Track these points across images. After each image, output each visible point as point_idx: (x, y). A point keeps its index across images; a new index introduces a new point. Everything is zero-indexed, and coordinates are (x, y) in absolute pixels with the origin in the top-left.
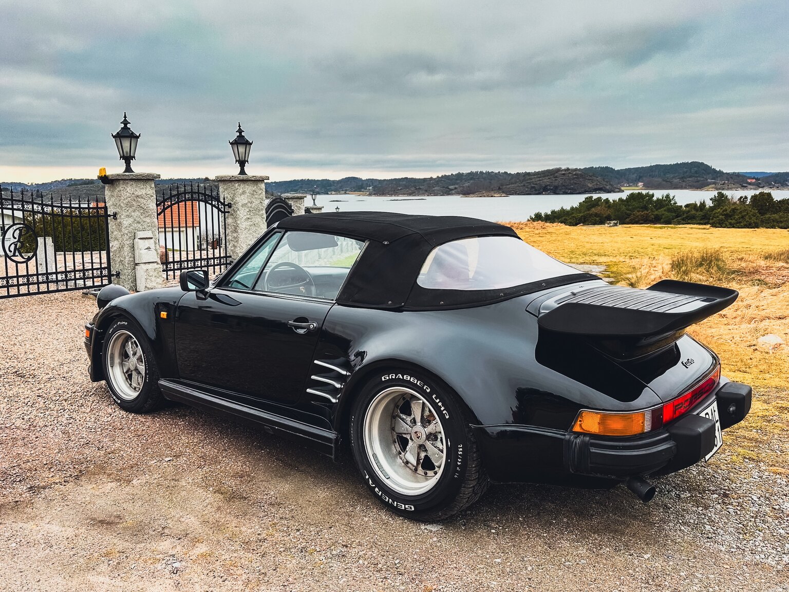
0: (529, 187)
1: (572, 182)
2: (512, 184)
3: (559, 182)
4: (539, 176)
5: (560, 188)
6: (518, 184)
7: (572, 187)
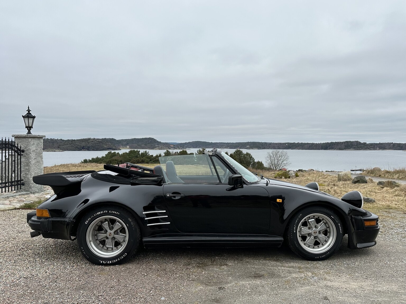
0: (75, 147)
1: (97, 145)
2: (65, 145)
3: (90, 145)
4: (80, 141)
5: (91, 148)
6: (68, 145)
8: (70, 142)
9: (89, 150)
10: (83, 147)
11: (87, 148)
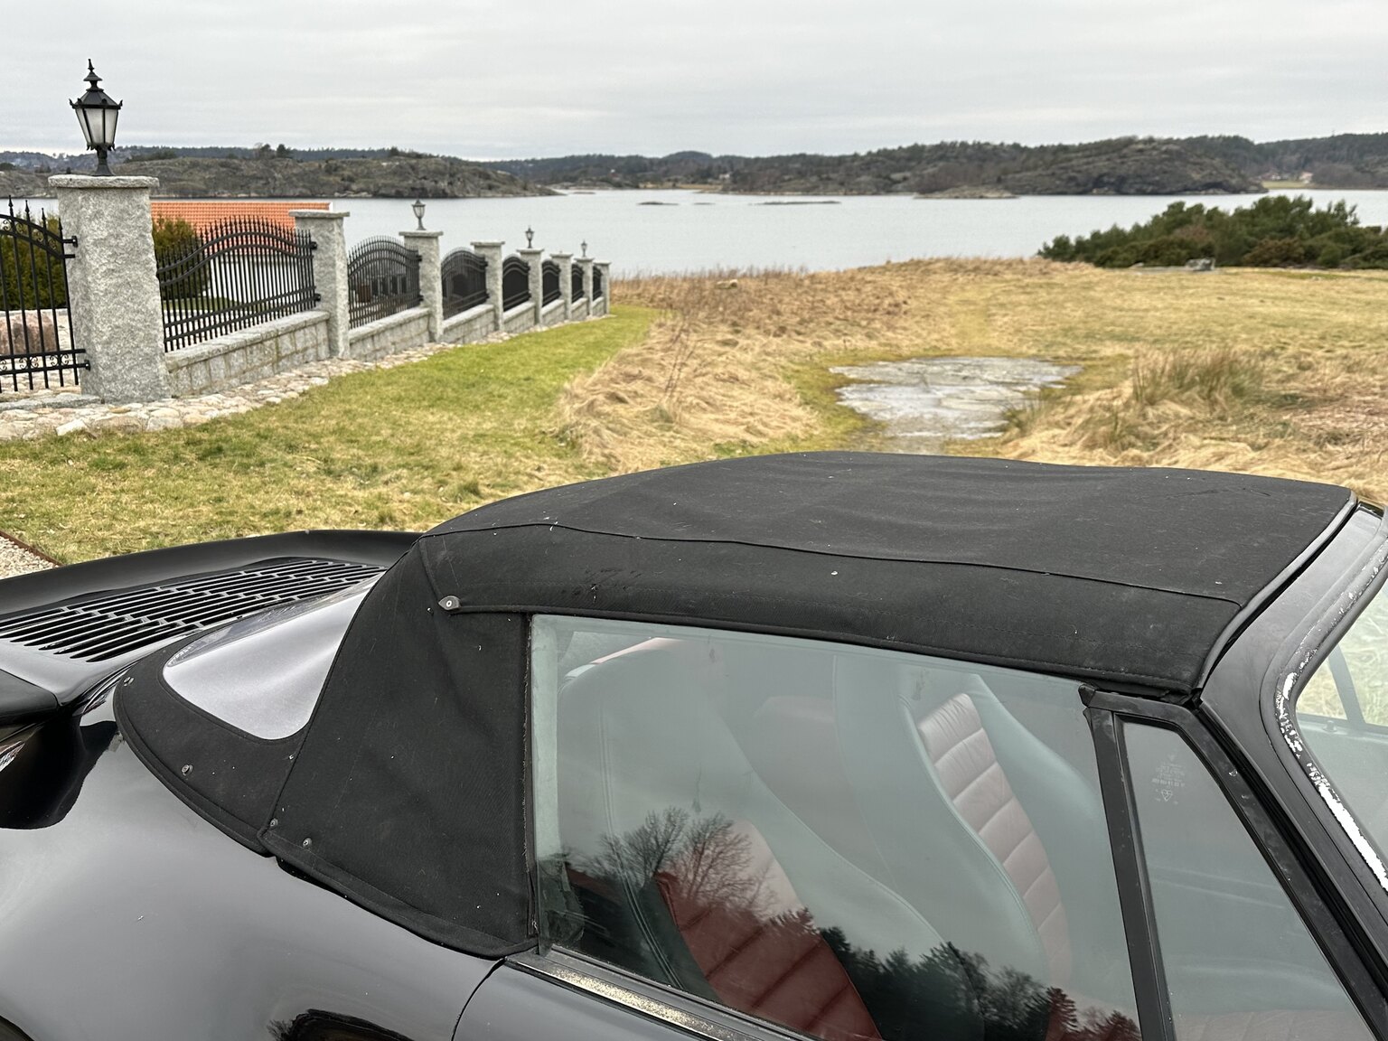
0: (1065, 177)
1: (1158, 167)
2: (1028, 169)
3: (1130, 167)
4: (1088, 153)
5: (1130, 181)
6: (1039, 171)
8: (1049, 158)
9: (1124, 190)
10: (1098, 179)
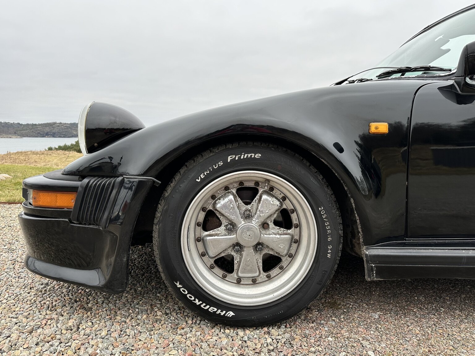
0: (36, 132)
1: (64, 130)
2: (24, 130)
3: (56, 130)
4: (43, 126)
5: (57, 134)
6: (28, 131)
7: (64, 133)
8: (31, 127)
9: (55, 136)
10: (47, 133)
11: (51, 134)
